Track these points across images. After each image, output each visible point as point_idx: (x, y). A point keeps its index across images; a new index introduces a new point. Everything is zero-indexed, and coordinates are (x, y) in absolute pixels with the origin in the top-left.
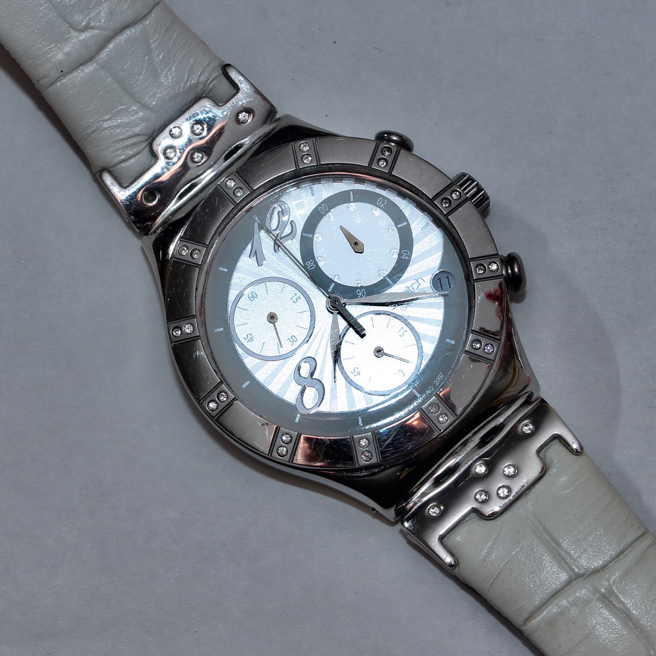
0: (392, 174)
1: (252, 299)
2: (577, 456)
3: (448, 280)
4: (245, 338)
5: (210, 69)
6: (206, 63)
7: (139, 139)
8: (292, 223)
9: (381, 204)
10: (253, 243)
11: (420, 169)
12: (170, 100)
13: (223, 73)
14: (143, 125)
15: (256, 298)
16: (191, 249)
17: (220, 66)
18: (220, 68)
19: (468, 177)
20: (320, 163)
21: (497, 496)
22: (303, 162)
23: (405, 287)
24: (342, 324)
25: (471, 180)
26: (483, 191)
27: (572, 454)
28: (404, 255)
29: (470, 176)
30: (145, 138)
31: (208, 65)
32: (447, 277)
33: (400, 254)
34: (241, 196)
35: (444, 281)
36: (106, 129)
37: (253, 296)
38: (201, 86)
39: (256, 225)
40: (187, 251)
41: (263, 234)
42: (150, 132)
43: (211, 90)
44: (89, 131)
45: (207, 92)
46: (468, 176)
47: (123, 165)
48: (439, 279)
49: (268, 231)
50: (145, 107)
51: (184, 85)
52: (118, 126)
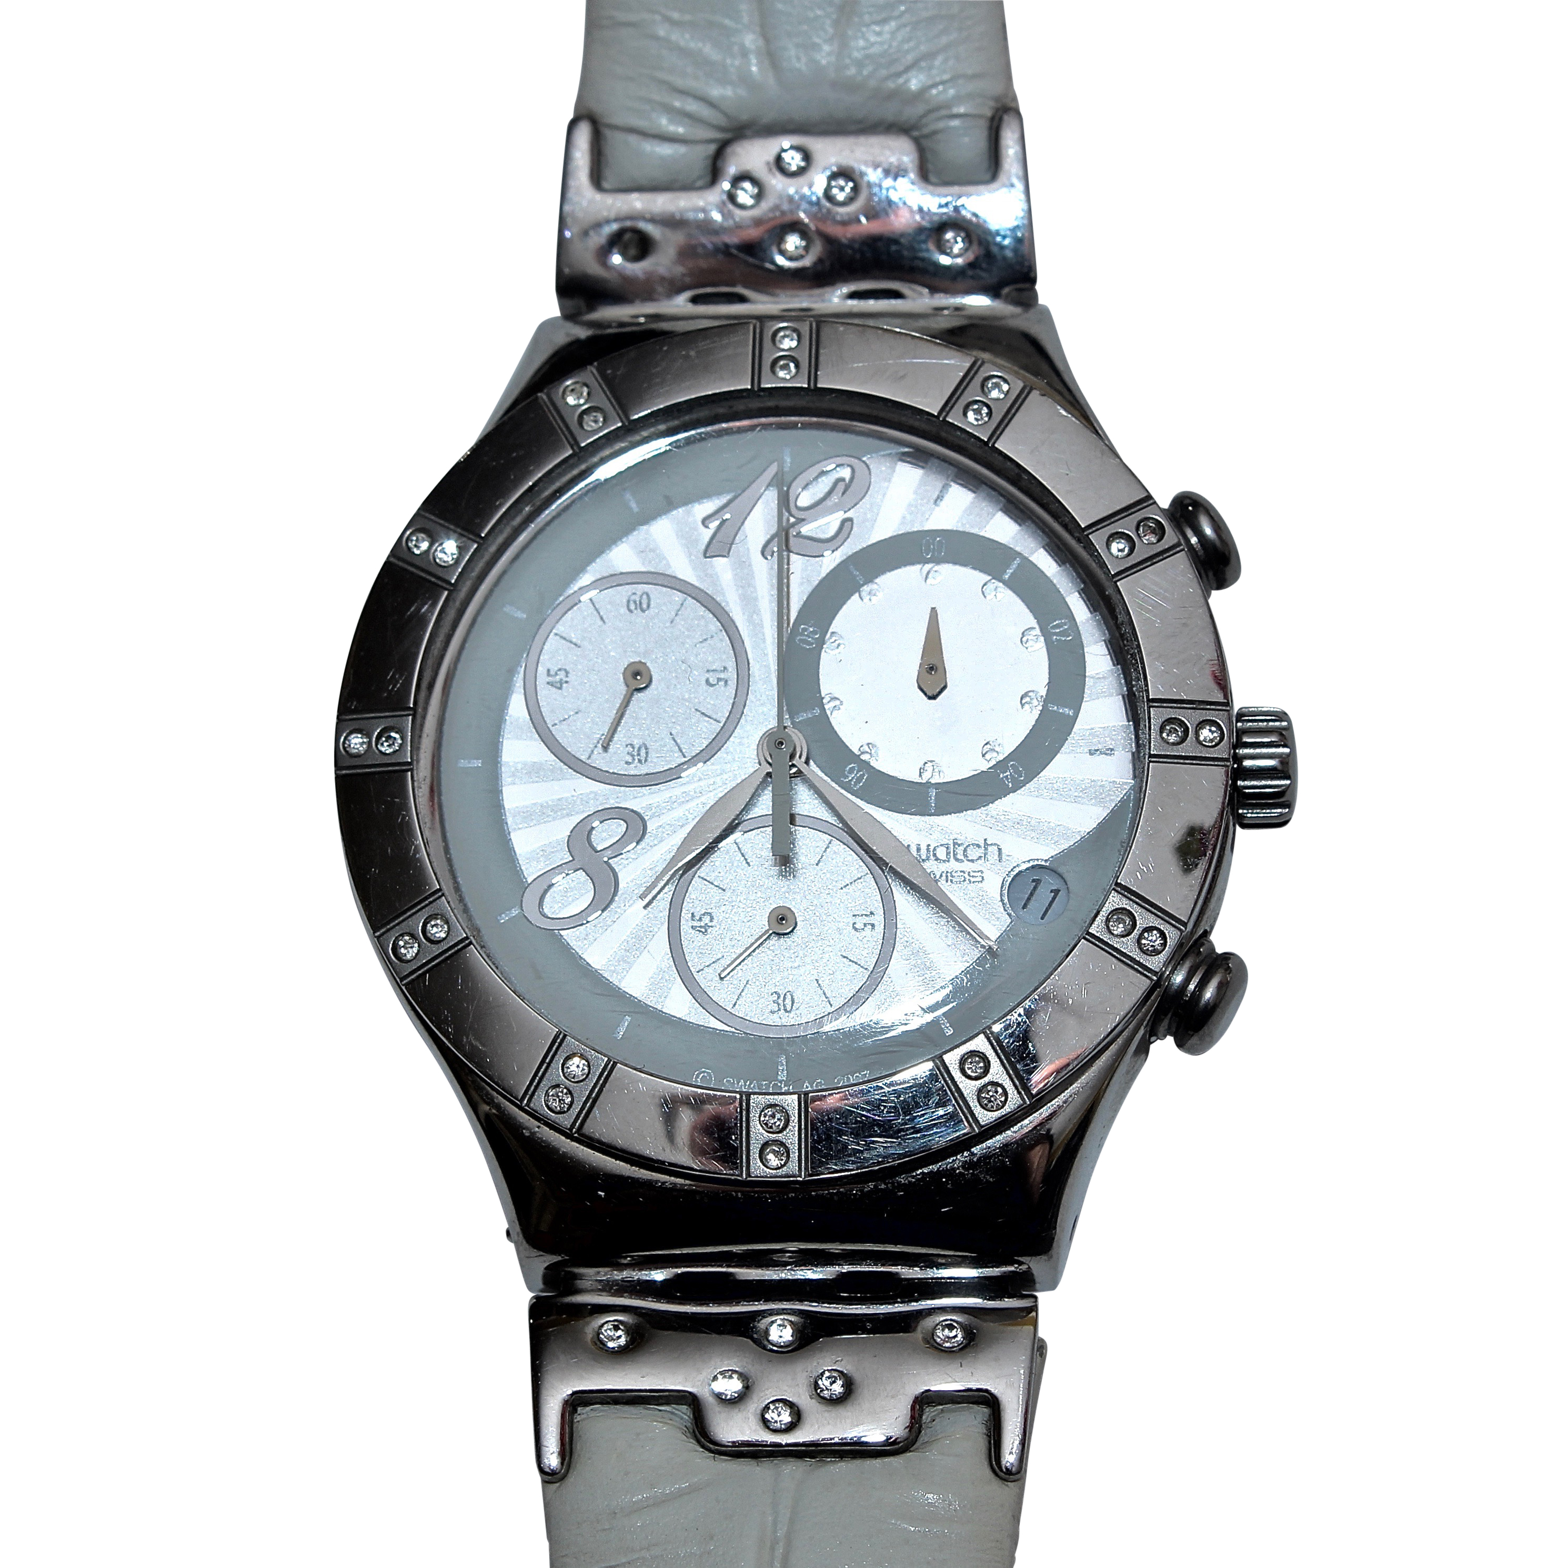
0: (1118, 583)
1: (632, 607)
2: (992, 1475)
3: (1054, 899)
4: (549, 671)
5: (971, 87)
6: (970, 72)
7: (705, 112)
8: (848, 524)
9: (1056, 634)
10: (735, 498)
11: (1184, 621)
12: (834, 84)
13: (992, 119)
14: (742, 92)
15: (643, 611)
16: (592, 402)
17: (997, 99)
18: (992, 104)
19: (1285, 729)
20: (995, 443)
21: (759, 1412)
22: (965, 414)
23: (952, 837)
24: (764, 805)
25: (1285, 736)
26: (1288, 782)
27: (986, 1463)
28: (1008, 773)
29: (1289, 728)
30: (721, 120)
31: (975, 76)
32: (1056, 892)
33: (1001, 765)
34: (784, 380)
35: (1043, 894)
36: (656, 38)
37: (641, 603)
38: (920, 109)
39: (773, 469)
40: (582, 401)
41: (771, 497)
42: (745, 117)
43: (935, 133)
44: (621, 16)
45: (926, 131)
46: (1284, 724)
47: (633, 139)
48: (1037, 882)
49: (785, 502)
50: (771, 57)
51: (887, 78)
52: (683, 52)
